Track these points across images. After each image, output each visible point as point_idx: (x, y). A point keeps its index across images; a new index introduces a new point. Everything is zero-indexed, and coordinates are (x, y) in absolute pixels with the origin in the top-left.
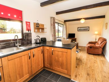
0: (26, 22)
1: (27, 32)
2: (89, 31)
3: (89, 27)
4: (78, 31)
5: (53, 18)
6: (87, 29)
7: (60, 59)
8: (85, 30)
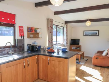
0: (20, 27)
1: (20, 38)
2: (98, 36)
3: (98, 31)
4: (84, 36)
5: (51, 19)
6: (97, 34)
7: (57, 69)
8: (93, 34)
